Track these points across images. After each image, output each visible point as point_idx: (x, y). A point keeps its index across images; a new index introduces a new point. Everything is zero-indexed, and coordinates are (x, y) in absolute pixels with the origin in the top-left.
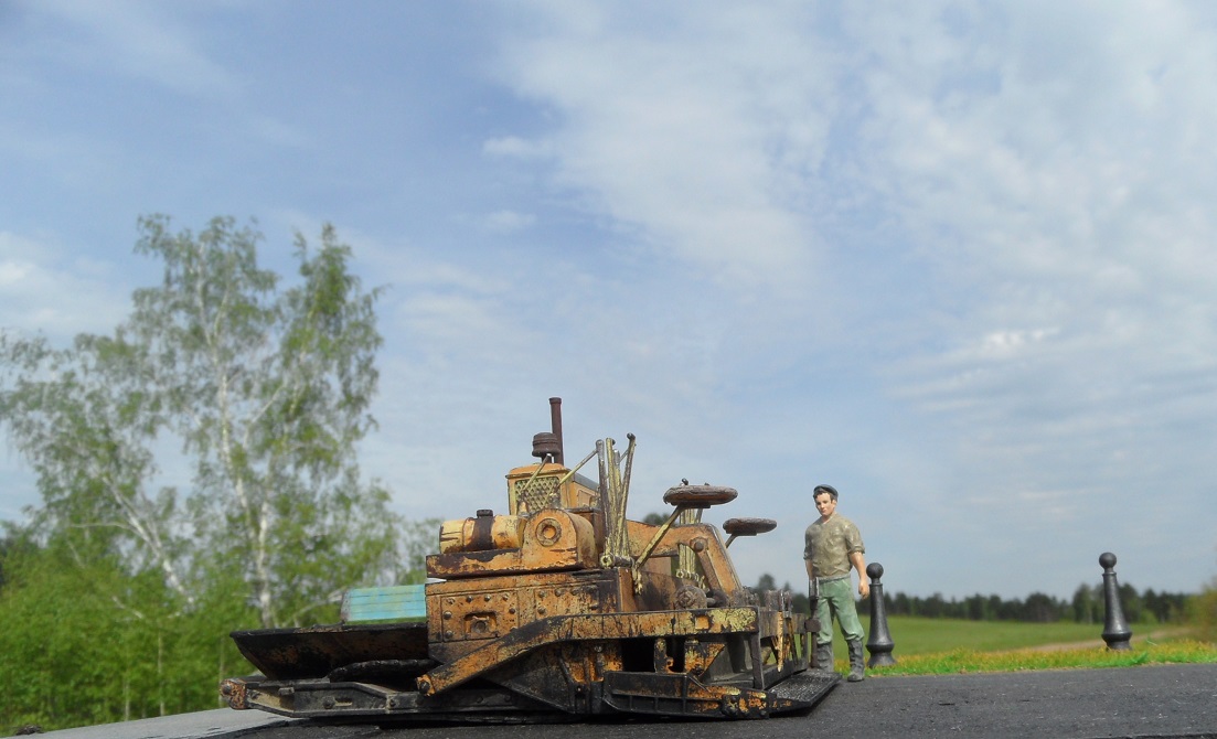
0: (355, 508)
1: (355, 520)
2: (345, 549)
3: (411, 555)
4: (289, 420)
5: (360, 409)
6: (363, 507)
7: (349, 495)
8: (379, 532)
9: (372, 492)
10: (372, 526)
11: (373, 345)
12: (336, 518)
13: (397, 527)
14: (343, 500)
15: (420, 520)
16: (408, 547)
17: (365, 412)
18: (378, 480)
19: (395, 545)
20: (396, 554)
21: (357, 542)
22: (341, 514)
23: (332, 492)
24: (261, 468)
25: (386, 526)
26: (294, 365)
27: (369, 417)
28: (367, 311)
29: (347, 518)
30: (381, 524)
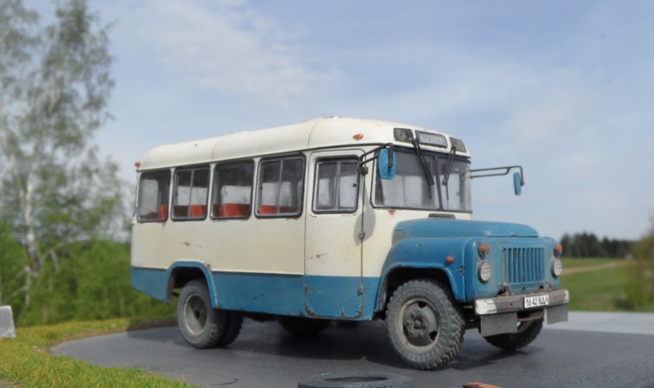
2: (88, 205)
4: (48, 116)
5: (100, 109)
6: (101, 176)
9: (107, 166)
11: (108, 63)
12: (81, 184)
14: (87, 171)
19: (122, 202)
20: (122, 208)
21: (96, 200)
22: (85, 181)
23: (79, 166)
24: (28, 148)
25: (116, 189)
26: (52, 78)
27: (107, 113)
28: (104, 40)
29: (89, 184)
30: (113, 188)
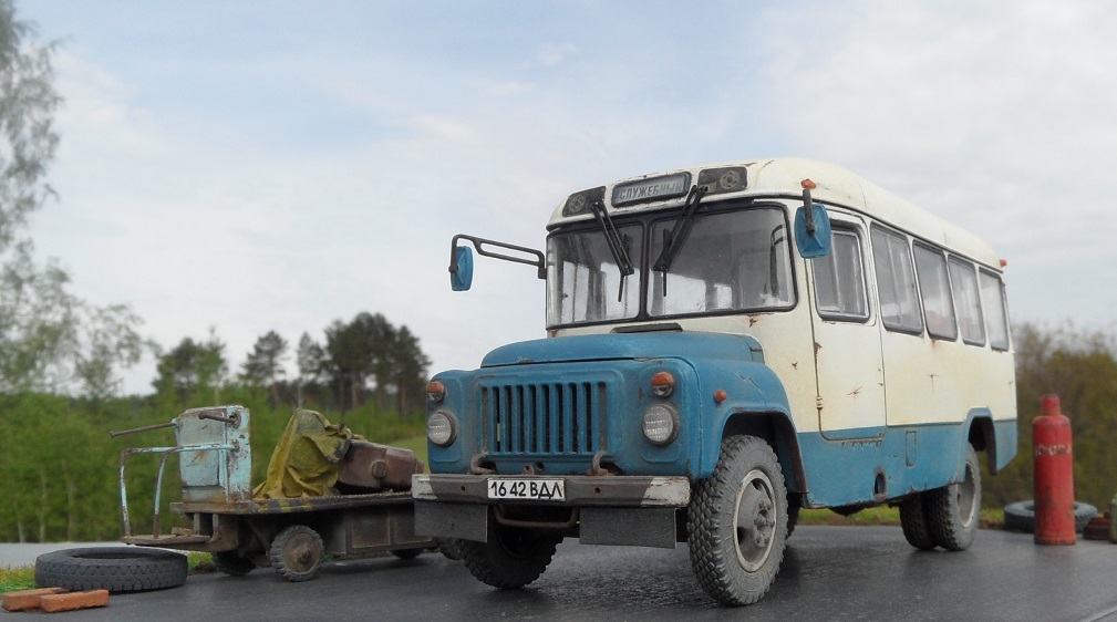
0: (28, 289)
1: (27, 301)
3: (93, 344)
5: (35, 178)
6: (38, 289)
7: (23, 274)
8: (54, 317)
9: (49, 273)
10: (48, 309)
11: (51, 105)
13: (76, 312)
15: (103, 306)
16: (89, 334)
17: (41, 180)
18: (57, 260)
19: (75, 331)
20: (75, 342)
21: (29, 328)
25: (64, 310)
27: (47, 187)
28: (44, 67)
30: (57, 307)
